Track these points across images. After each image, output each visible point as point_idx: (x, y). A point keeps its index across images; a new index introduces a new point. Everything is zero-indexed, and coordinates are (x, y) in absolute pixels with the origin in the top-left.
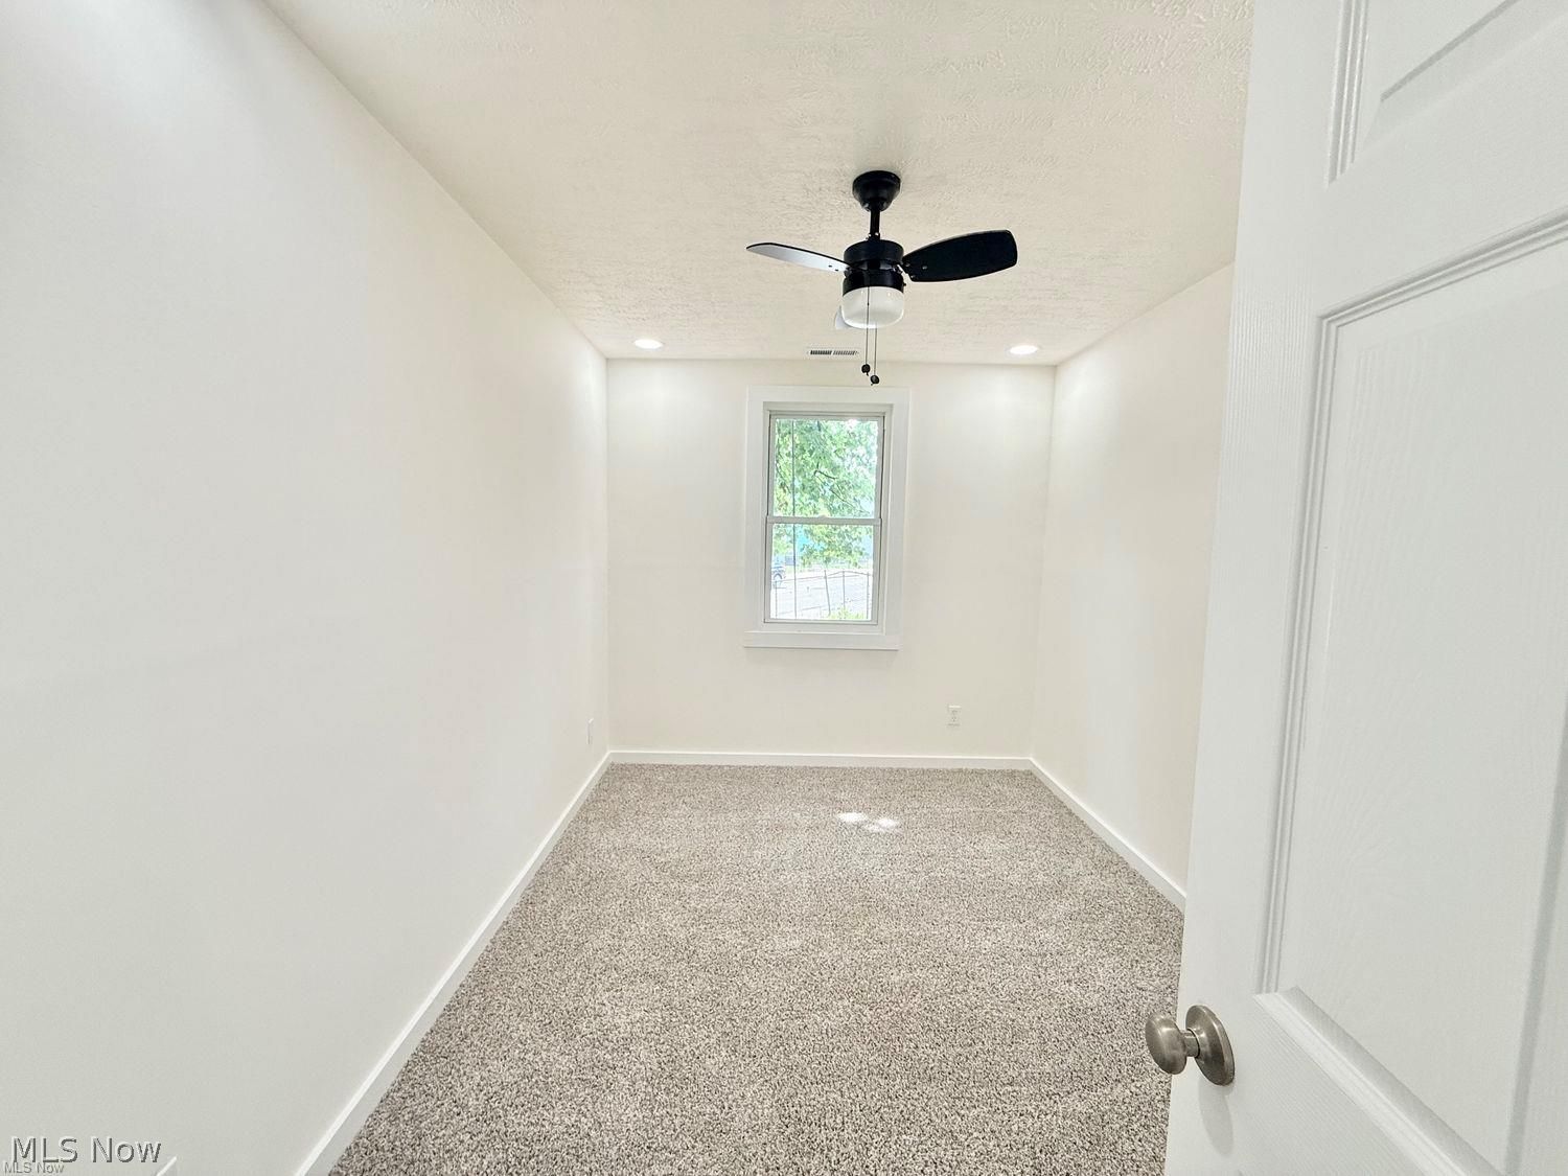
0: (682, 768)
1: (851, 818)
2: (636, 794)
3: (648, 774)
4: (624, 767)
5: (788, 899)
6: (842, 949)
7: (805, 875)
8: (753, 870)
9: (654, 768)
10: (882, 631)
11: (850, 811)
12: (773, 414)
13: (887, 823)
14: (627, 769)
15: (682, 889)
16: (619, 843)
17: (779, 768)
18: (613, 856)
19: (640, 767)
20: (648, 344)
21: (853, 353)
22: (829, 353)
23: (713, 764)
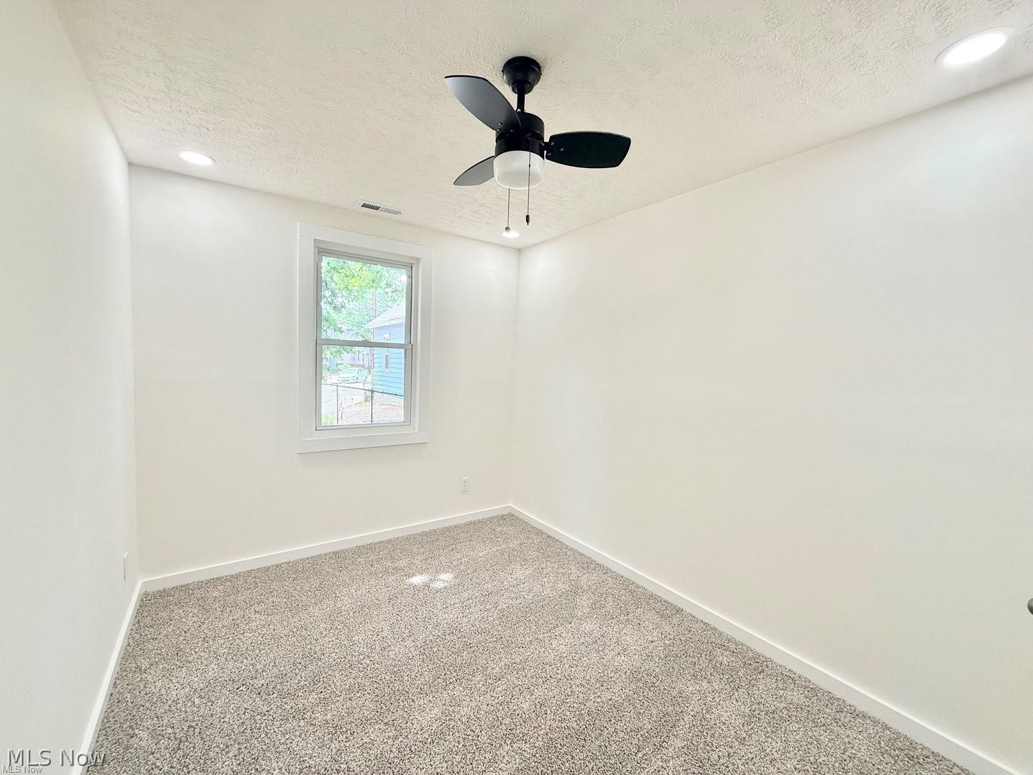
0: (238, 576)
1: (418, 580)
2: (195, 619)
3: (197, 593)
4: (164, 593)
5: (409, 673)
6: (475, 699)
7: (408, 643)
8: (362, 657)
9: (201, 585)
10: (414, 430)
11: (413, 575)
12: (323, 250)
13: (446, 577)
14: (169, 595)
15: (300, 706)
16: (197, 682)
17: (335, 553)
18: (197, 701)
19: (185, 588)
20: (196, 159)
21: (397, 213)
22: (377, 208)
23: (269, 564)
